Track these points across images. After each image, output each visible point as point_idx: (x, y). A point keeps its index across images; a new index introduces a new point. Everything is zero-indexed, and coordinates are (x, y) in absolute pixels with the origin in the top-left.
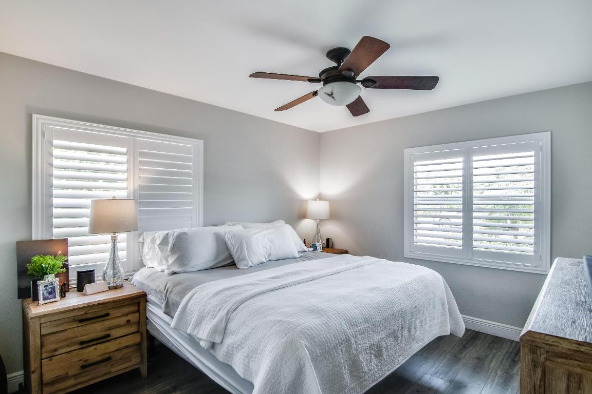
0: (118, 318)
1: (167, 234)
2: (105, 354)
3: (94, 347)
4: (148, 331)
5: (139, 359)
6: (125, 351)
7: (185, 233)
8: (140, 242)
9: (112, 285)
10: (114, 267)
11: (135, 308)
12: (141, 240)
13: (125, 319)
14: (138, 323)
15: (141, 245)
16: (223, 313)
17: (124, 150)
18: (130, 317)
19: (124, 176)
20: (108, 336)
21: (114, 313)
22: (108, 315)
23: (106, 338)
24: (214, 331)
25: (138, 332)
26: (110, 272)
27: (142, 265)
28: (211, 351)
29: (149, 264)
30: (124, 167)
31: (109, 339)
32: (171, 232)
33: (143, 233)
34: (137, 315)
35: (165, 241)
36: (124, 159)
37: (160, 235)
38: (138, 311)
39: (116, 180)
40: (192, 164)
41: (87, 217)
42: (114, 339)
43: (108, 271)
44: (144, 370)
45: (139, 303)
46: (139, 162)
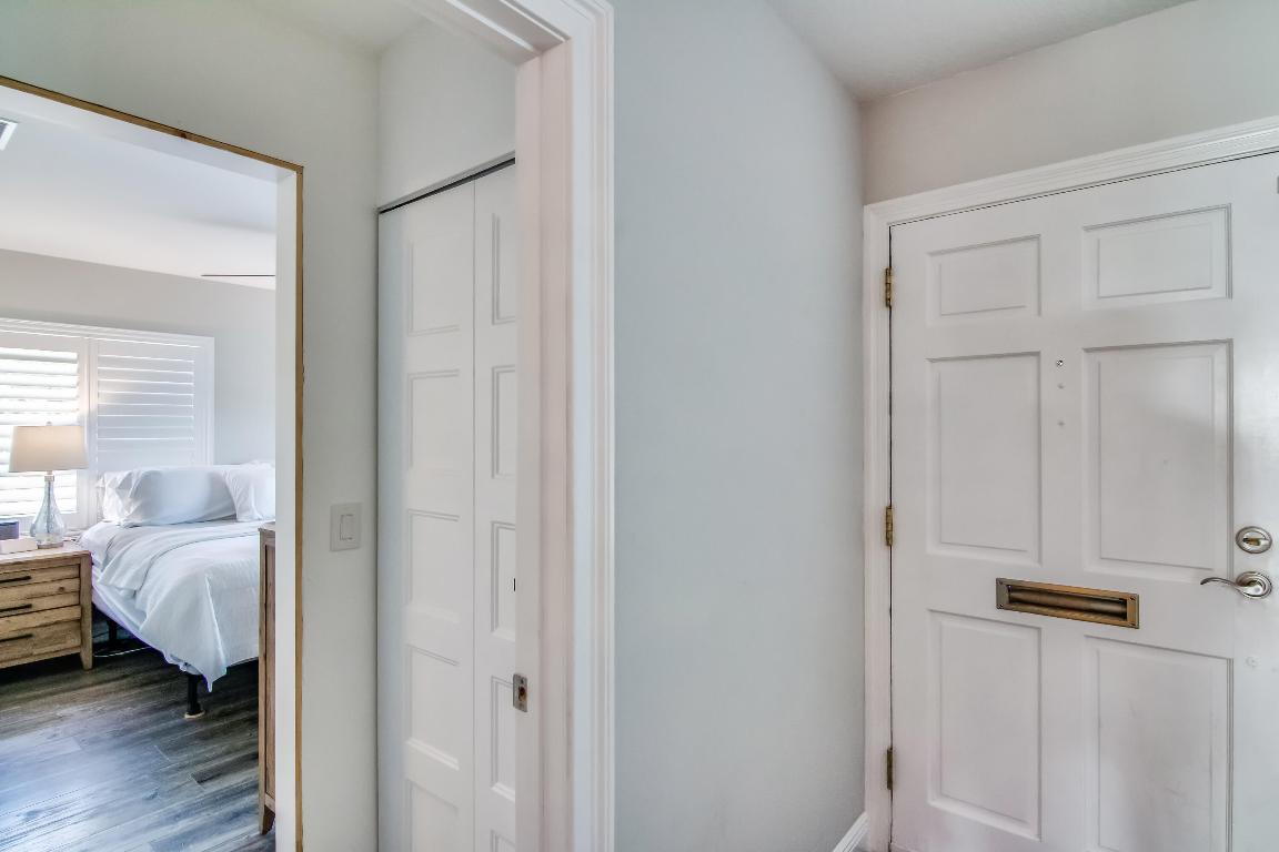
0: (43, 584)
1: (130, 474)
2: (25, 629)
3: (6, 619)
4: (93, 605)
5: (77, 642)
6: (55, 628)
7: (155, 473)
8: (98, 487)
9: (44, 543)
10: (49, 520)
11: (73, 572)
12: (100, 483)
13: (58, 585)
14: (79, 593)
15: (100, 491)
16: (148, 560)
17: (73, 356)
18: (63, 584)
19: (73, 393)
20: (29, 606)
21: (37, 577)
22: (28, 578)
23: (26, 608)
24: (134, 579)
25: (79, 604)
26: (42, 526)
27: (100, 518)
28: (131, 601)
29: (108, 516)
30: (74, 380)
31: (30, 610)
32: (135, 471)
33: (103, 474)
34: (77, 581)
35: (126, 483)
36: (73, 368)
37: (120, 477)
38: (79, 577)
39: (60, 400)
40: (192, 373)
41: (7, 450)
42: (38, 611)
43: (39, 525)
44: (87, 658)
45: (79, 565)
46: (99, 371)
